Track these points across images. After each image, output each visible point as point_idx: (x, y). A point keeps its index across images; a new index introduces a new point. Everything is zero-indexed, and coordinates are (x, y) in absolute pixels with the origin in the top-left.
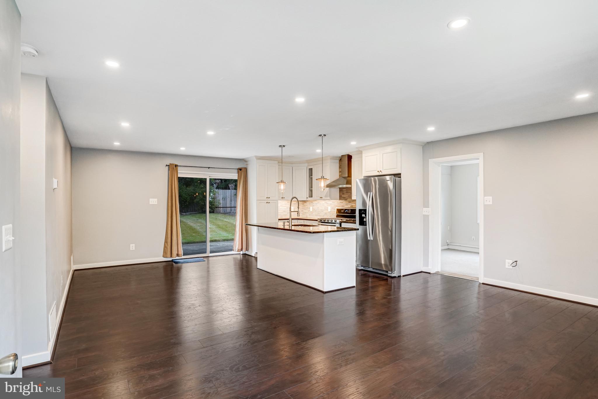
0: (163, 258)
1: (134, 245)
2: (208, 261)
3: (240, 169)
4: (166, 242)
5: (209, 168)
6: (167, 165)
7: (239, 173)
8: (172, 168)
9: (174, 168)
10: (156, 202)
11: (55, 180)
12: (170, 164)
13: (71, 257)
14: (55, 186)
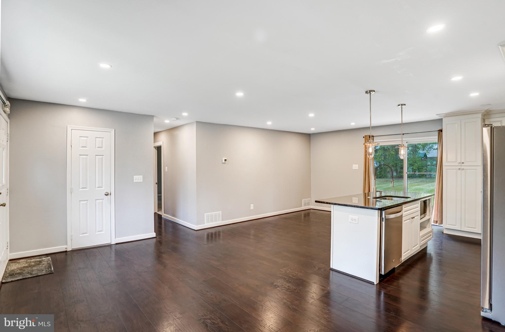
3: (441, 131)
5: (403, 134)
6: (363, 137)
7: (440, 135)
9: (368, 139)
10: (357, 167)
11: (224, 159)
12: (365, 136)
13: (303, 200)
14: (224, 161)
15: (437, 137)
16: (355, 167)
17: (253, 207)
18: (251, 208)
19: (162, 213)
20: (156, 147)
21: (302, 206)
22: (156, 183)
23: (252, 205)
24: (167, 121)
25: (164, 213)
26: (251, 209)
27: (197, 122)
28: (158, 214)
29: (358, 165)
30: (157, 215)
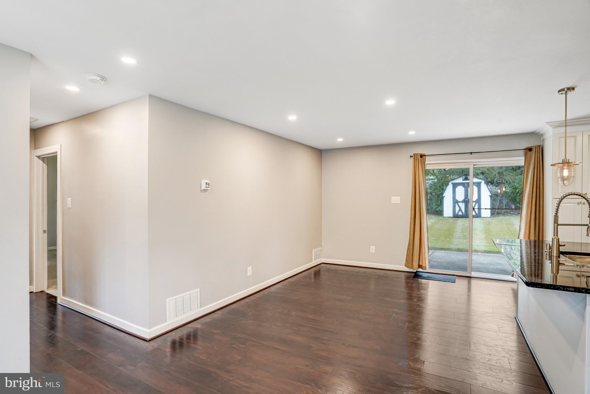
0: (405, 267)
1: (374, 247)
2: (469, 283)
3: (530, 149)
4: (408, 249)
5: (471, 153)
6: (411, 156)
7: (528, 155)
8: (416, 159)
9: (418, 159)
10: (398, 201)
11: (204, 182)
12: (414, 154)
13: (313, 250)
14: (204, 187)
15: (523, 158)
16: (396, 200)
17: (251, 272)
18: (248, 273)
19: (57, 292)
20: (44, 158)
21: (311, 261)
22: (44, 231)
23: (250, 268)
24: (72, 88)
25: (64, 294)
26: (248, 275)
27: (151, 96)
28: (48, 294)
29: (399, 197)
30: (45, 297)
